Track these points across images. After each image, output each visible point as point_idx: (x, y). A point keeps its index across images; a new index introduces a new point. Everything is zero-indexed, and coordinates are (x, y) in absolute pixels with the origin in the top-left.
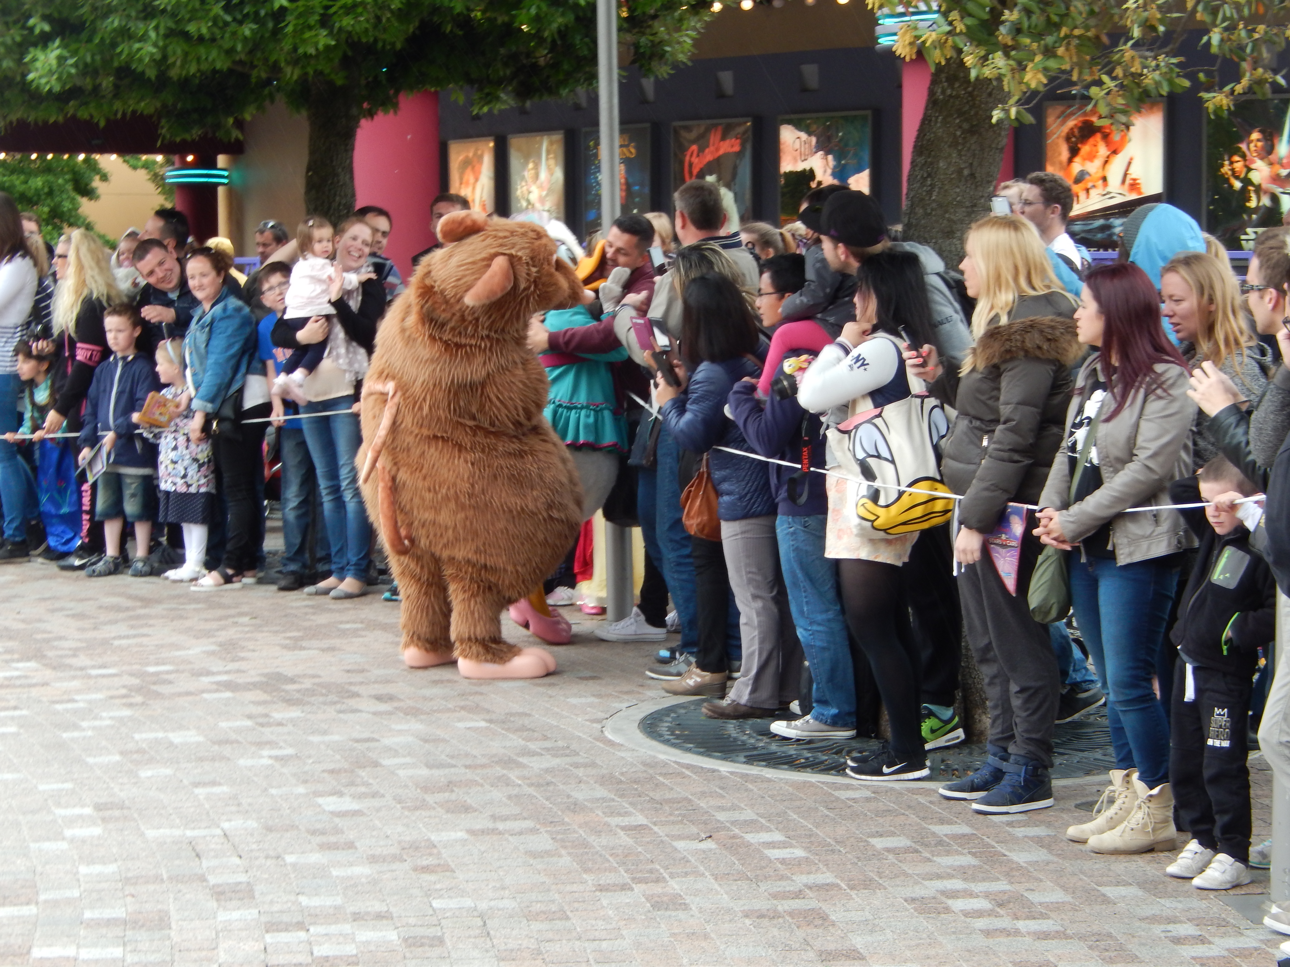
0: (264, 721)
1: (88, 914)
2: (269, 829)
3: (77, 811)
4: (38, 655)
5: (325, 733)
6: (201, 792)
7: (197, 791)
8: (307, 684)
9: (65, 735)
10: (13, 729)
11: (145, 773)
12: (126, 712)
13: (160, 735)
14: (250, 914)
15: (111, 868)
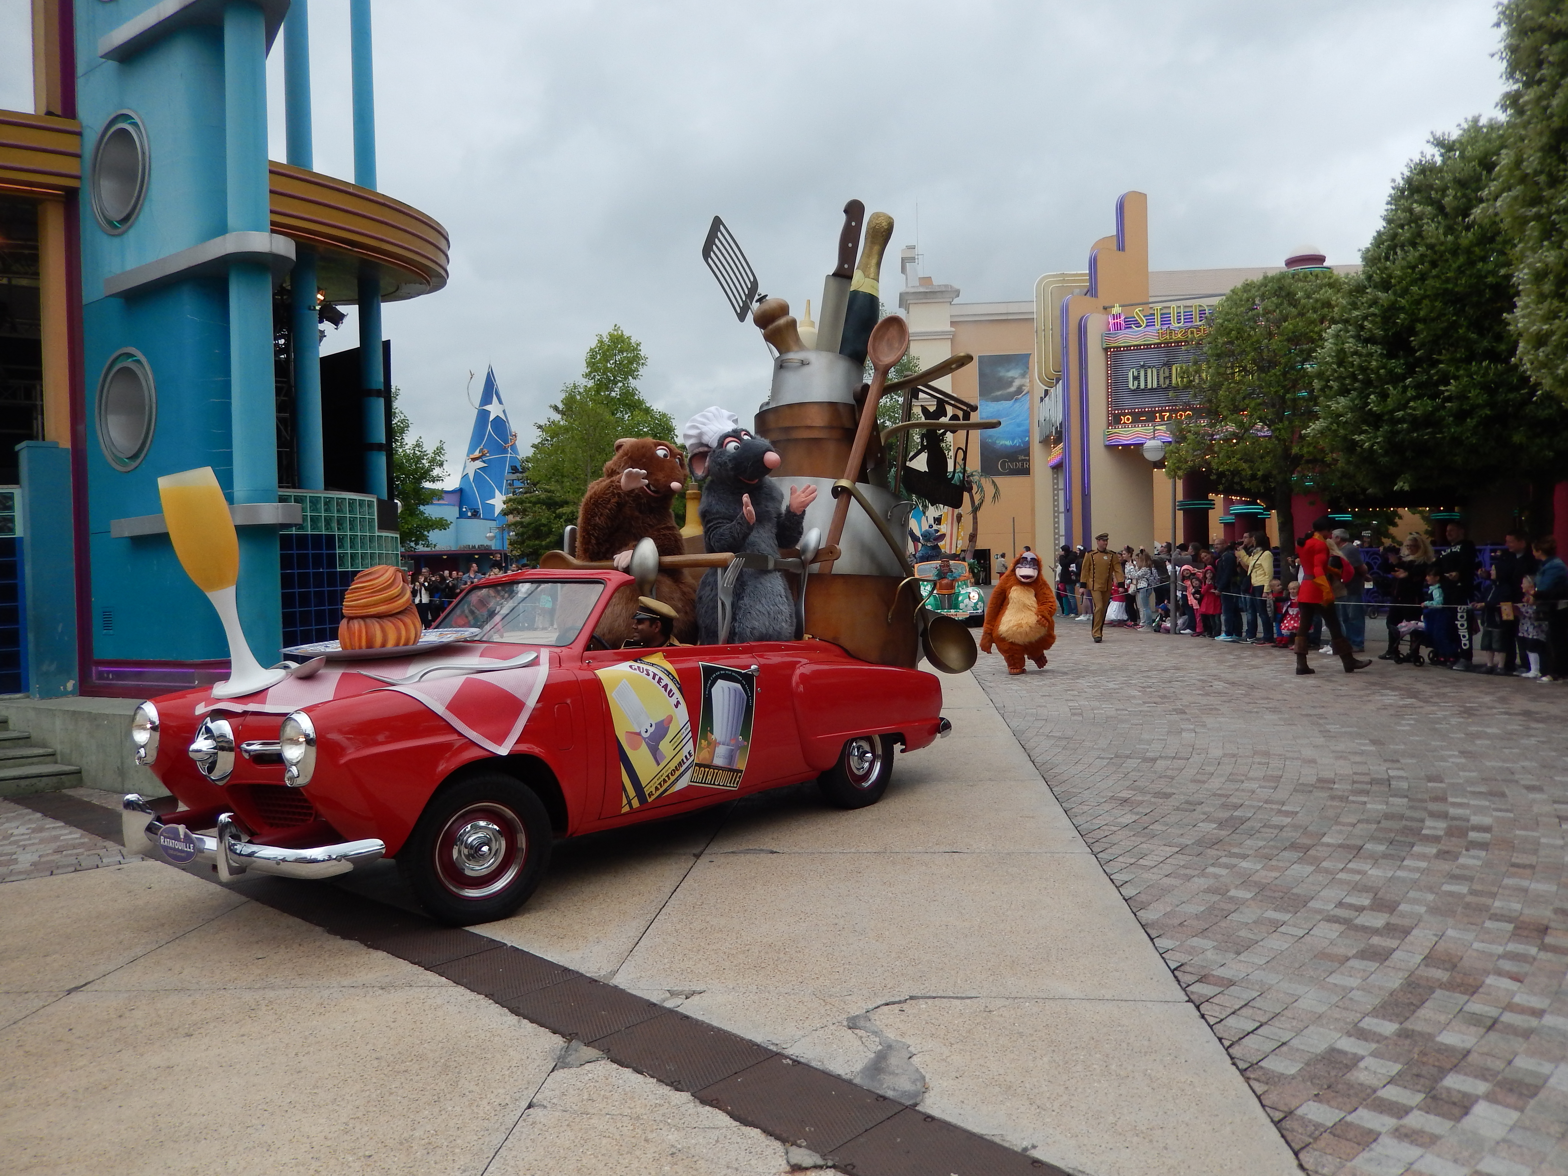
0: (1528, 728)
1: (1469, 789)
2: (1545, 767)
3: (1451, 753)
4: (1415, 697)
5: (1559, 734)
6: (1507, 751)
7: (1505, 750)
8: (1544, 715)
9: (1437, 726)
10: (1412, 722)
11: (1478, 742)
12: (1462, 720)
13: (1480, 729)
14: (1545, 797)
15: (1474, 774)
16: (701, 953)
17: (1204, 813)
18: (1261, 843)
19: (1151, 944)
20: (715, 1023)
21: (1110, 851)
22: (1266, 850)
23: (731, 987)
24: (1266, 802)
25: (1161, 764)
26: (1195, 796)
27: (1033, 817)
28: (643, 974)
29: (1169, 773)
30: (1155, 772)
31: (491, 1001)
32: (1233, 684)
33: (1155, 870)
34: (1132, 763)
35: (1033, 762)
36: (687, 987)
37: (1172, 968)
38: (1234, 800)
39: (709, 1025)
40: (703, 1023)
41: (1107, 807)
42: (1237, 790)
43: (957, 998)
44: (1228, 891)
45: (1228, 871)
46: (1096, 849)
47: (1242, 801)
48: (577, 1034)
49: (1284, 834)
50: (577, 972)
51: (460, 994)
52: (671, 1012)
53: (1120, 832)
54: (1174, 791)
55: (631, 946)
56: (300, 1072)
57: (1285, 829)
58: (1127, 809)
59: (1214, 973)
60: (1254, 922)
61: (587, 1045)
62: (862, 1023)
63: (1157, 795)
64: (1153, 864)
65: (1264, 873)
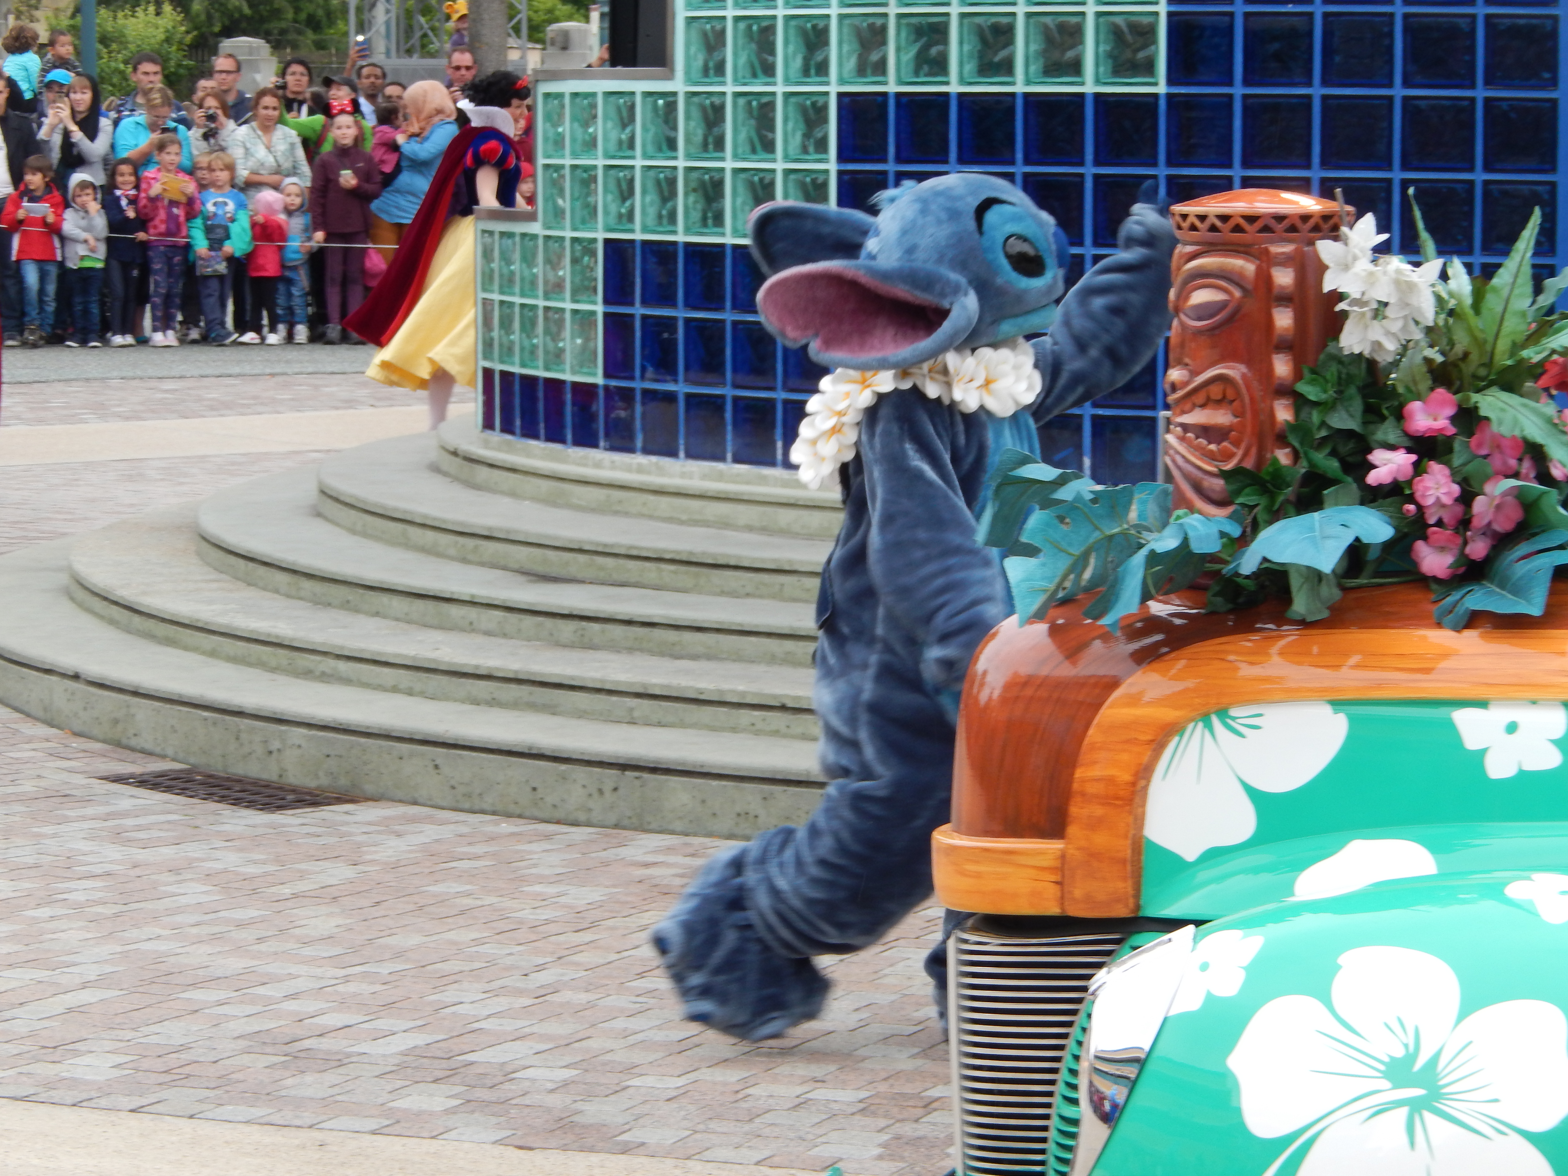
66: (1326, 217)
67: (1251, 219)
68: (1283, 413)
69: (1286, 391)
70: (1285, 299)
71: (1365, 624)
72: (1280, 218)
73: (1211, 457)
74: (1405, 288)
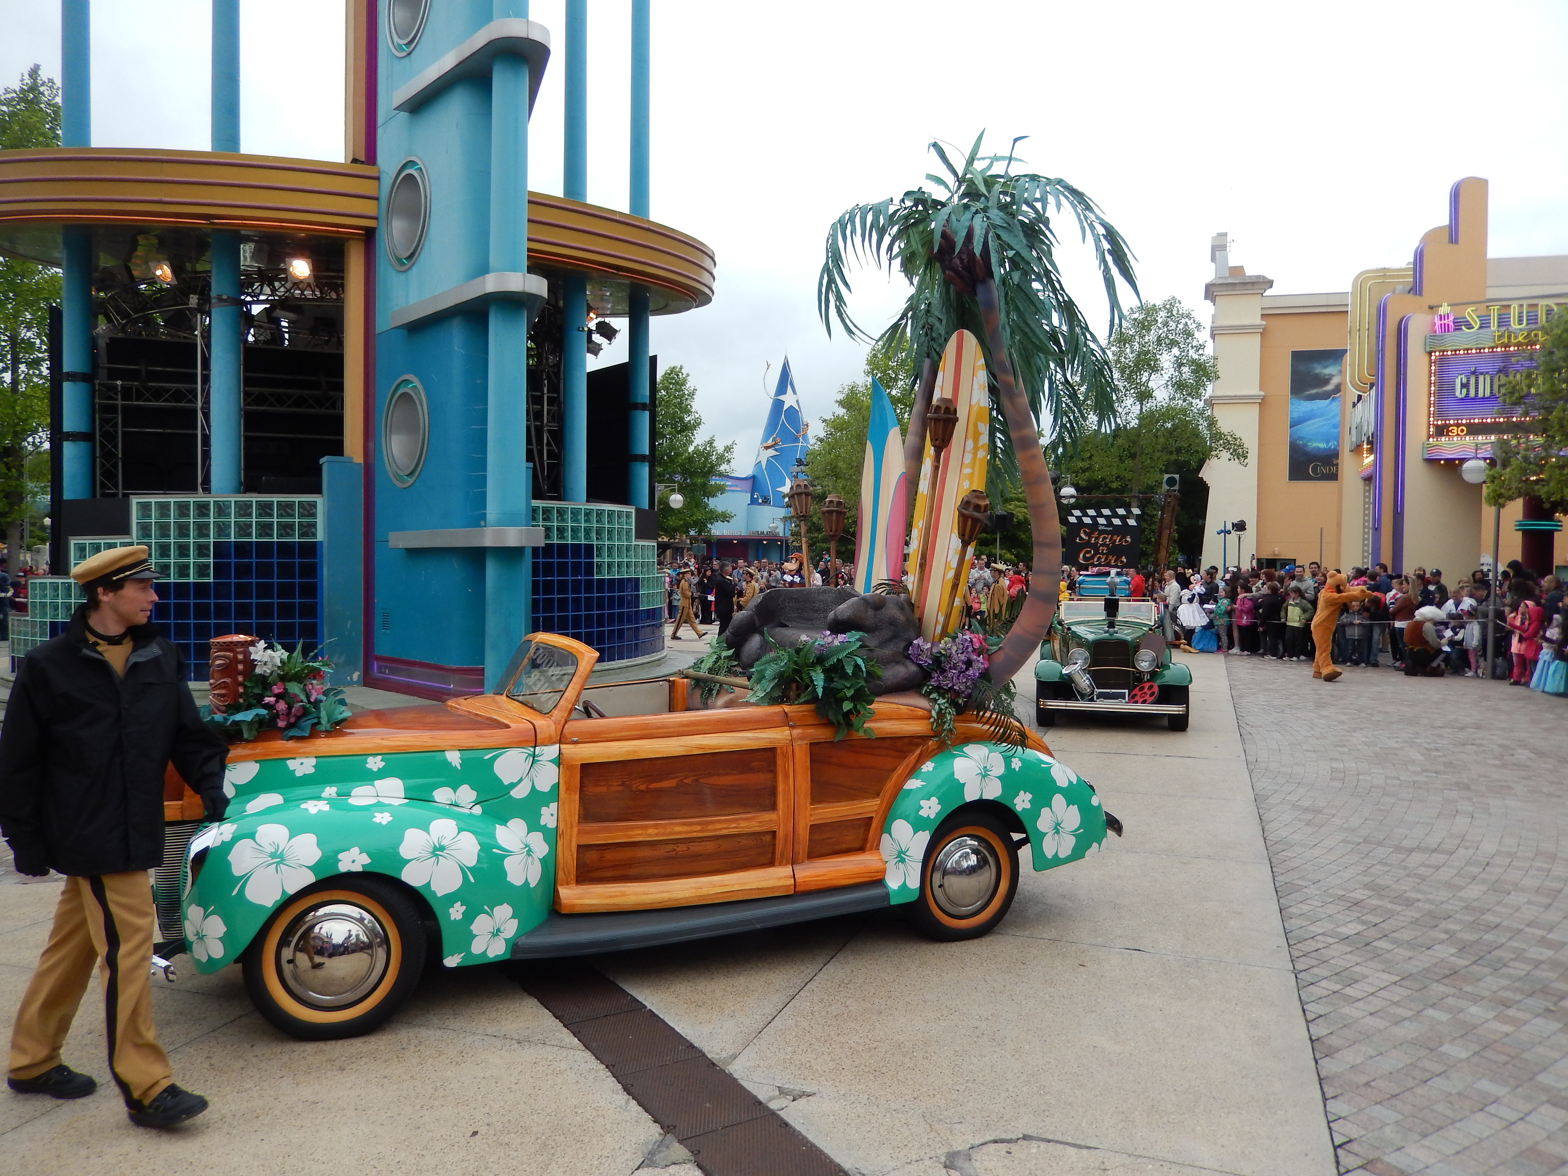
16: (827, 1045)
17: (1447, 932)
18: (1504, 982)
19: (1322, 1107)
20: (811, 1138)
21: (1315, 971)
22: (1507, 994)
23: (842, 1093)
24: (1528, 925)
25: (1416, 858)
26: (1444, 906)
27: (1240, 913)
28: (761, 1065)
29: (1422, 871)
30: (1405, 868)
31: (609, 1073)
32: (1541, 754)
33: (1360, 1004)
34: (1381, 852)
35: (1265, 839)
36: (798, 1086)
37: (1337, 1143)
38: (1490, 918)
39: (805, 1138)
40: (800, 1133)
41: (1331, 909)
42: (1499, 903)
43: (1074, 1145)
44: (1441, 1044)
45: (1450, 1016)
46: (1300, 966)
47: (1498, 920)
48: (675, 1127)
49: (1538, 973)
50: (701, 1051)
51: (585, 1060)
52: (773, 1114)
53: (1335, 946)
54: (1419, 896)
55: (762, 1025)
56: (419, 1128)
57: (1543, 966)
58: (1355, 914)
59: (1386, 1159)
60: (1459, 1094)
61: (681, 1142)
62: (960, 1163)
63: (1398, 899)
64: (1360, 995)
65: (1495, 1025)
66: (251, 641)
67: (231, 643)
68: (241, 690)
69: (241, 684)
70: (240, 662)
71: (263, 741)
72: (239, 642)
73: (222, 701)
74: (272, 658)
